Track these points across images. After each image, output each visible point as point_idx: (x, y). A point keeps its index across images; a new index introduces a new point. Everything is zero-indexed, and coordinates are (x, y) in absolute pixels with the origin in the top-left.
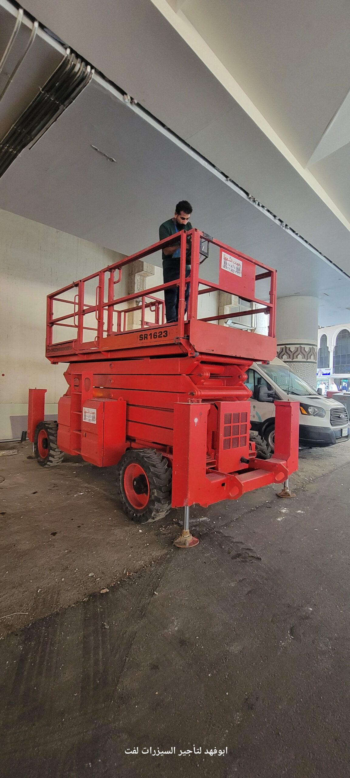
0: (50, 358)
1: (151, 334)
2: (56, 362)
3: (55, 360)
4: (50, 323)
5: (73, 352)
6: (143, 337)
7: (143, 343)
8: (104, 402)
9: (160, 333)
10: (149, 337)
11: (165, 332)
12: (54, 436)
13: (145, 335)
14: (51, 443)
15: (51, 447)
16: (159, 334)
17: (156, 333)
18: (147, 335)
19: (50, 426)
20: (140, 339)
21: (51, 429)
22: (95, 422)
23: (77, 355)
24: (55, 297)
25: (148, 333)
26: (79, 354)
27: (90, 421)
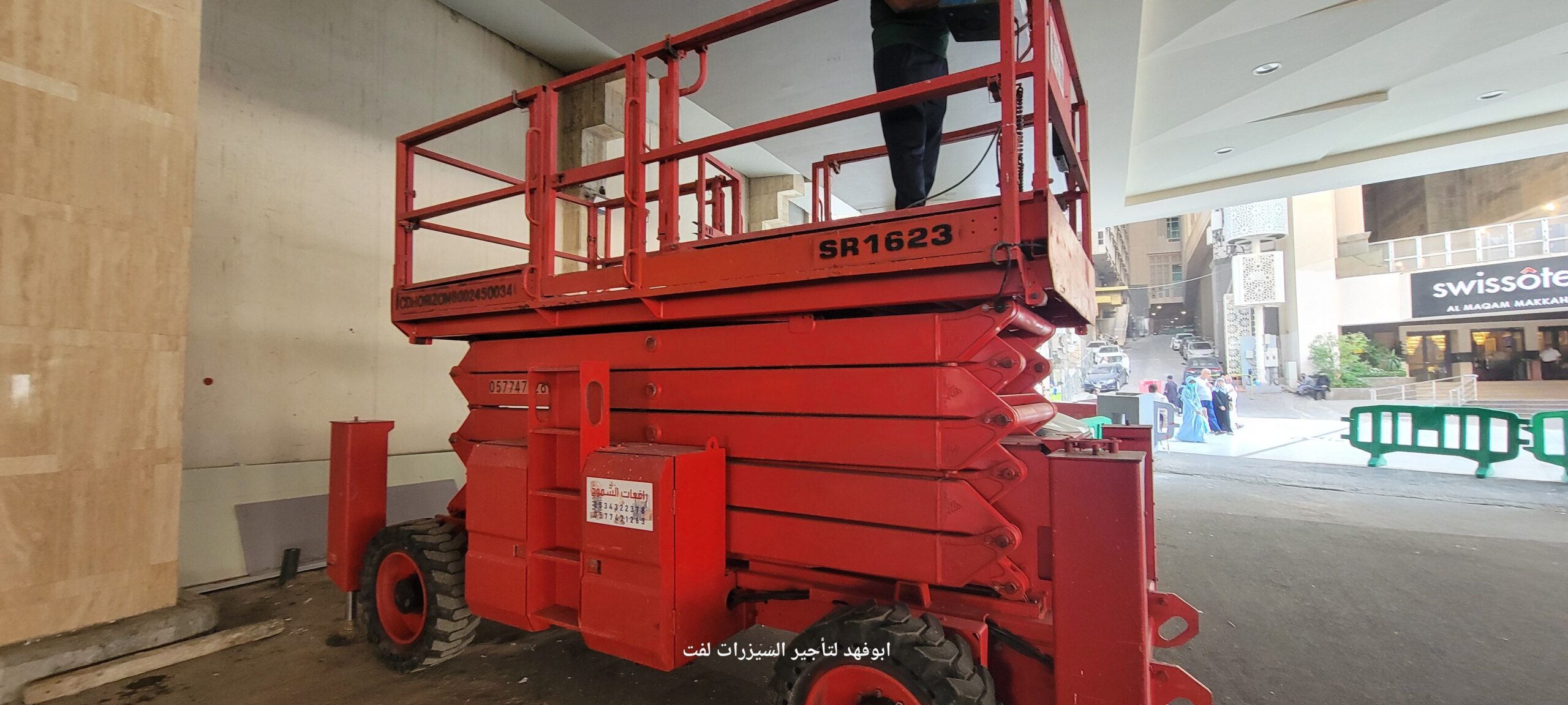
0: (404, 326)
1: (874, 239)
2: (425, 338)
3: (424, 331)
4: (410, 220)
5: (517, 305)
6: (838, 247)
7: (835, 266)
8: (674, 457)
9: (917, 234)
10: (865, 248)
11: (942, 230)
12: (447, 572)
13: (844, 242)
14: (438, 595)
15: (439, 609)
16: (912, 237)
17: (899, 233)
18: (855, 241)
19: (430, 539)
20: (823, 256)
21: (434, 547)
22: (648, 526)
23: (533, 311)
24: (420, 146)
25: (862, 234)
26: (541, 308)
27: (624, 523)
